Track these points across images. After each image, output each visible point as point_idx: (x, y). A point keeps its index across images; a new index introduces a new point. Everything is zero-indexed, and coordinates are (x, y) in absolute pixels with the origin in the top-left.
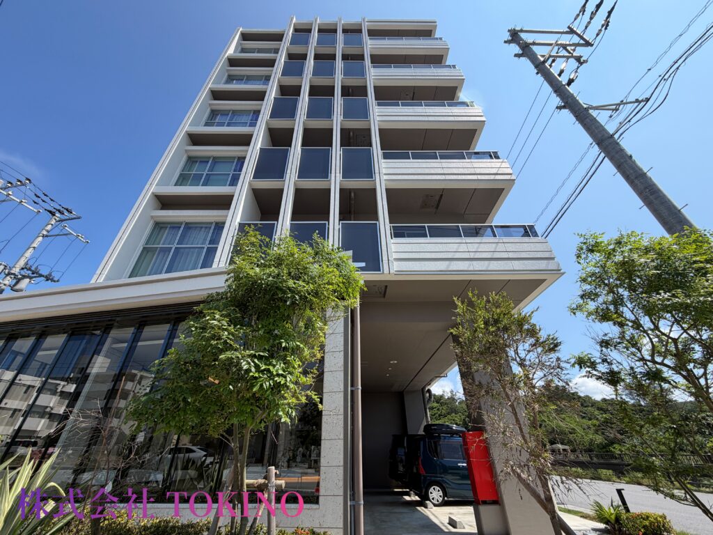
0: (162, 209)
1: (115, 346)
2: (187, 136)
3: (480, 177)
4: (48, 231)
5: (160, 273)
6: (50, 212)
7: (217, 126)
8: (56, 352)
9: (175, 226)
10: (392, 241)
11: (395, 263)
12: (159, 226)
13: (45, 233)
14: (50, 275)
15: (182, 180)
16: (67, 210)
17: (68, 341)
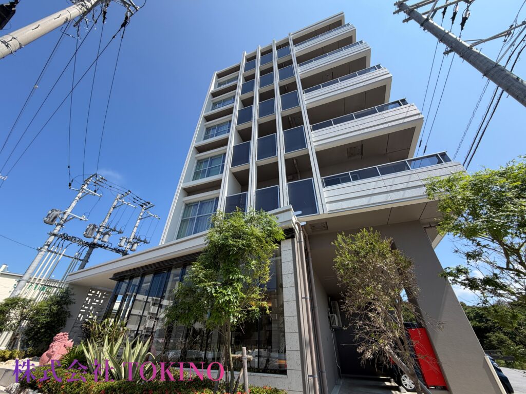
0: (188, 196)
1: (175, 278)
2: (195, 149)
3: (390, 124)
4: (141, 216)
5: (191, 235)
6: (141, 205)
7: (211, 137)
8: (149, 284)
9: (195, 204)
10: (324, 189)
11: (327, 205)
12: (188, 206)
13: (140, 217)
14: (145, 240)
15: (197, 175)
16: (148, 202)
17: (154, 277)
